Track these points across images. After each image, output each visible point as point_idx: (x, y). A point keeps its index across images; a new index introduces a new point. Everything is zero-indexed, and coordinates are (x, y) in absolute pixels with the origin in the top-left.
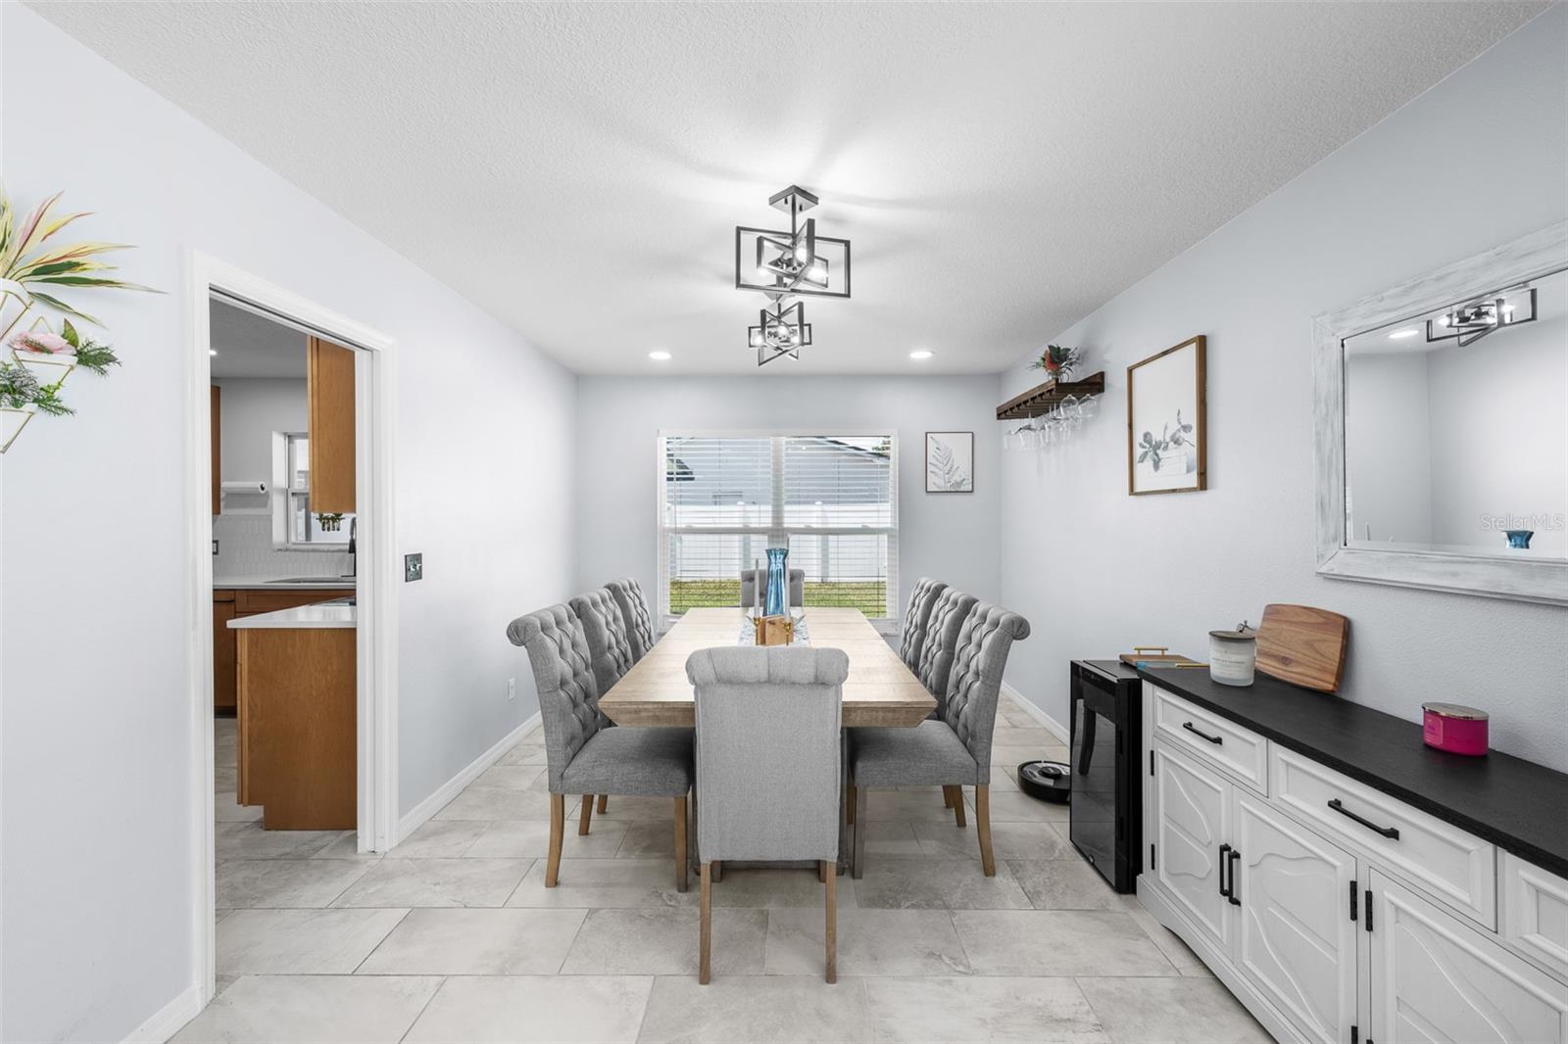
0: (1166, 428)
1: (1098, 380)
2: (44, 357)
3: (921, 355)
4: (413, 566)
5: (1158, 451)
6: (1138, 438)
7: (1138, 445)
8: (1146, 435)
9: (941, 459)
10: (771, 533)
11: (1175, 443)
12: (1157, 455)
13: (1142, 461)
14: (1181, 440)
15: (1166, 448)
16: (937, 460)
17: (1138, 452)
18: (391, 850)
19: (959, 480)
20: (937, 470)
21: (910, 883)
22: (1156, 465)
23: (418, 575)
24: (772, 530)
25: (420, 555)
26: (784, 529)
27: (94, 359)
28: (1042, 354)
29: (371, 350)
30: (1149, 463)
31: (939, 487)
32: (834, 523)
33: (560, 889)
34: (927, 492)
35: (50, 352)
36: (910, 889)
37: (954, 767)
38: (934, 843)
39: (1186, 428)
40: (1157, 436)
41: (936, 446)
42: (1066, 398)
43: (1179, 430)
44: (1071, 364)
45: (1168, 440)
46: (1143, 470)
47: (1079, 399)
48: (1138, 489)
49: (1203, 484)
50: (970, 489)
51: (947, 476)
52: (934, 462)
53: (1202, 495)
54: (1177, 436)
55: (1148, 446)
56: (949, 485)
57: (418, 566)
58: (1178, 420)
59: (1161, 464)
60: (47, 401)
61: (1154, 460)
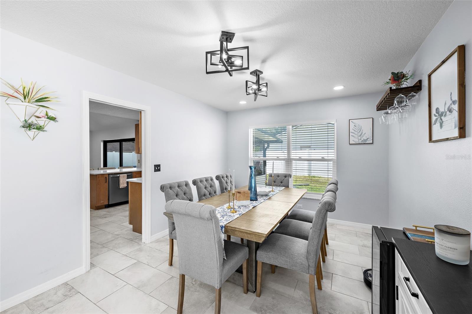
0: (445, 104)
1: (418, 84)
2: (40, 119)
3: (339, 88)
4: (157, 168)
5: (442, 118)
6: (434, 112)
7: (433, 115)
8: (437, 109)
9: (356, 130)
10: (286, 160)
11: (449, 112)
12: (441, 119)
13: (435, 124)
14: (452, 109)
15: (445, 115)
16: (355, 131)
17: (434, 118)
18: (148, 243)
19: (365, 138)
20: (354, 135)
21: (277, 306)
22: (441, 126)
23: (159, 170)
24: (287, 159)
25: (160, 165)
26: (291, 159)
27: (53, 119)
28: (389, 77)
29: (144, 111)
30: (438, 124)
31: (355, 142)
32: (314, 157)
33: (172, 267)
34: (350, 144)
35: (40, 118)
36: (275, 309)
37: (298, 263)
38: (301, 293)
39: (454, 102)
40: (442, 110)
41: (354, 125)
42: (399, 96)
43: (451, 104)
44: (407, 79)
45: (446, 110)
46: (436, 128)
47: (406, 96)
48: (434, 138)
49: (462, 134)
50: (371, 142)
51: (359, 137)
52: (353, 131)
53: (463, 140)
54: (450, 108)
55: (438, 115)
56: (360, 141)
57: (159, 168)
58: (451, 98)
59: (443, 124)
60: (40, 128)
61: (440, 123)
